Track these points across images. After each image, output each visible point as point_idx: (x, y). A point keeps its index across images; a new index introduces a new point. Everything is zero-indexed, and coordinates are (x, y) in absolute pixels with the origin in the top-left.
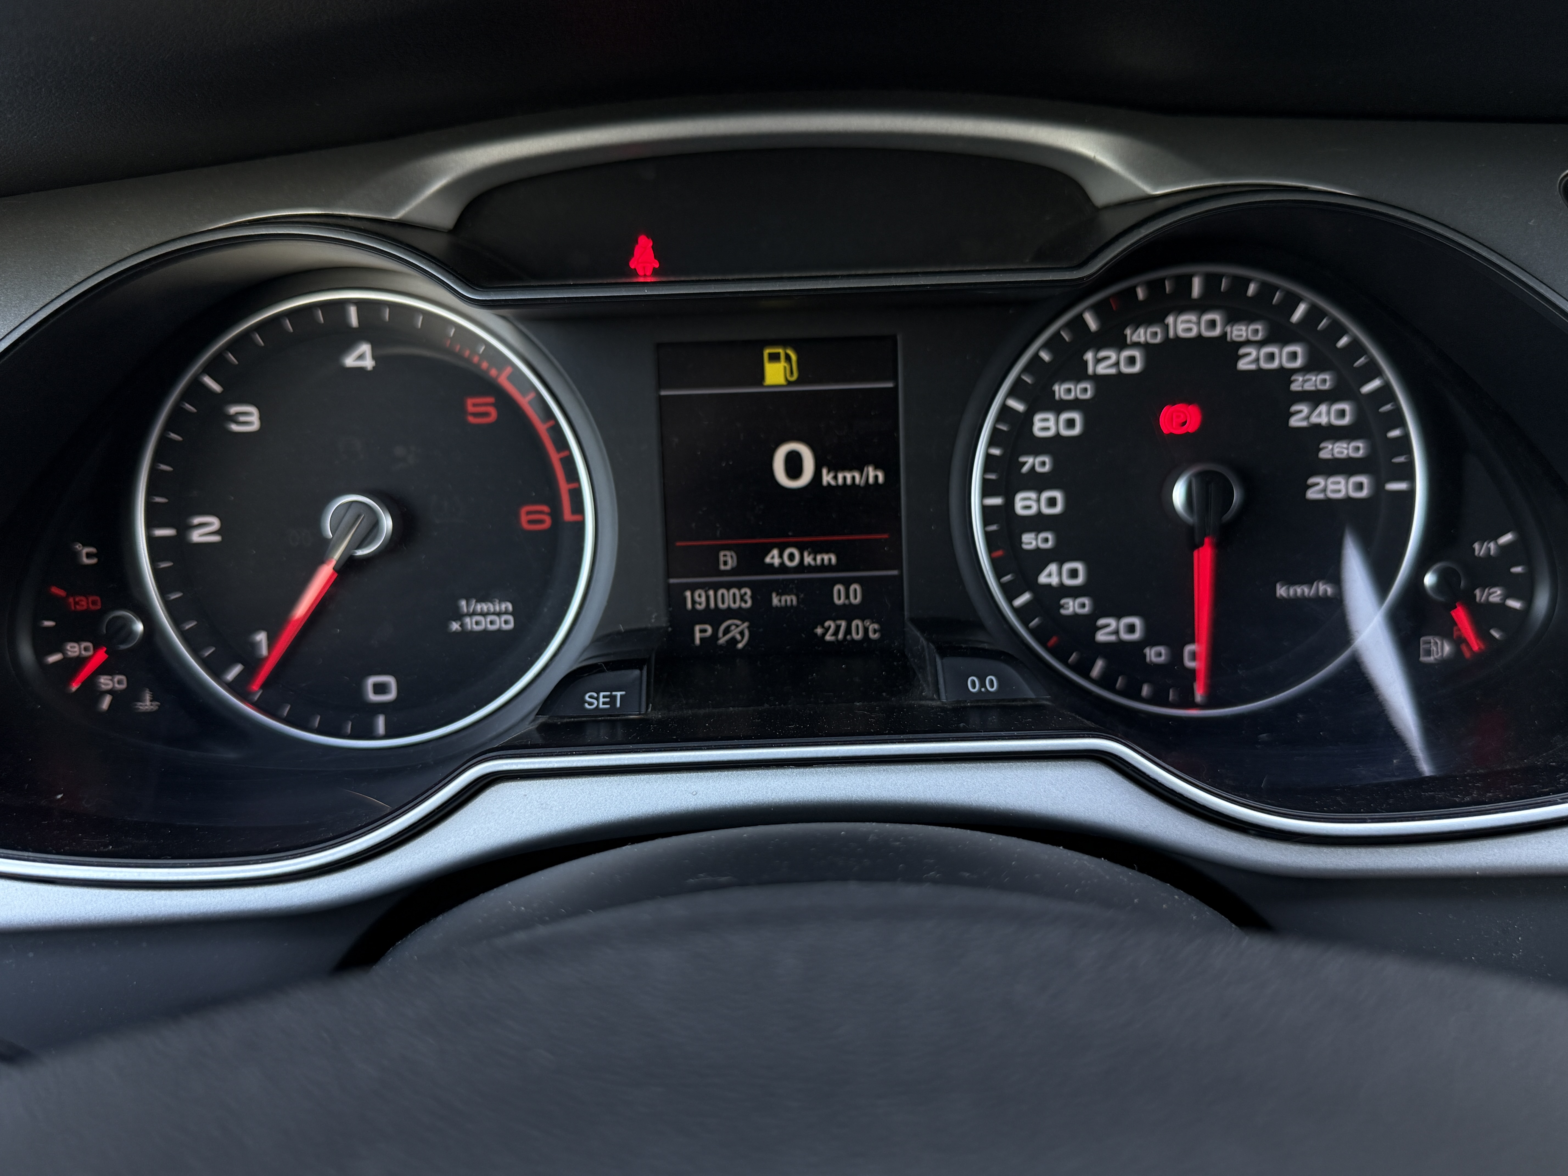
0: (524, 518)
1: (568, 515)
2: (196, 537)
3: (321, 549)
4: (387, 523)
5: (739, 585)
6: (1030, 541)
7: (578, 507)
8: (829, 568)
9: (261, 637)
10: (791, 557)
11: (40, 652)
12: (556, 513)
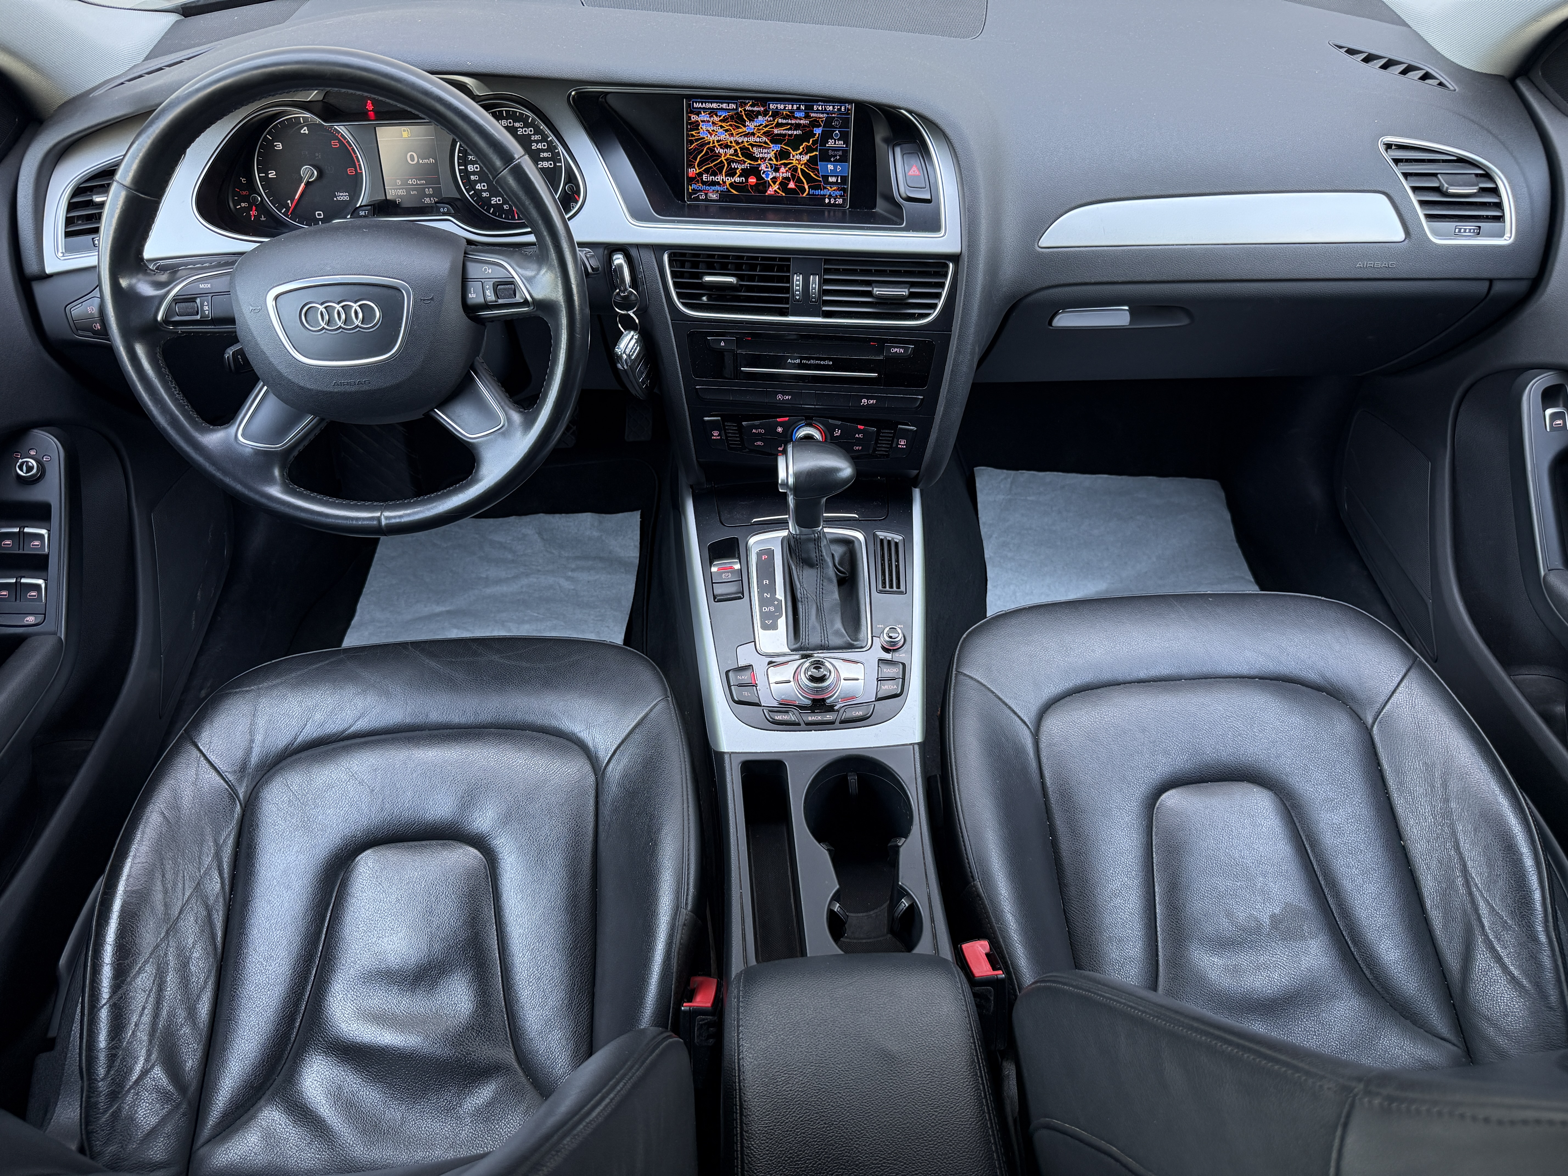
0: (348, 172)
1: (359, 171)
2: (270, 176)
3: (300, 179)
4: (316, 173)
5: (402, 189)
6: (473, 178)
7: (361, 169)
8: (424, 184)
9: (289, 202)
10: (414, 181)
11: (235, 206)
12: (356, 170)
